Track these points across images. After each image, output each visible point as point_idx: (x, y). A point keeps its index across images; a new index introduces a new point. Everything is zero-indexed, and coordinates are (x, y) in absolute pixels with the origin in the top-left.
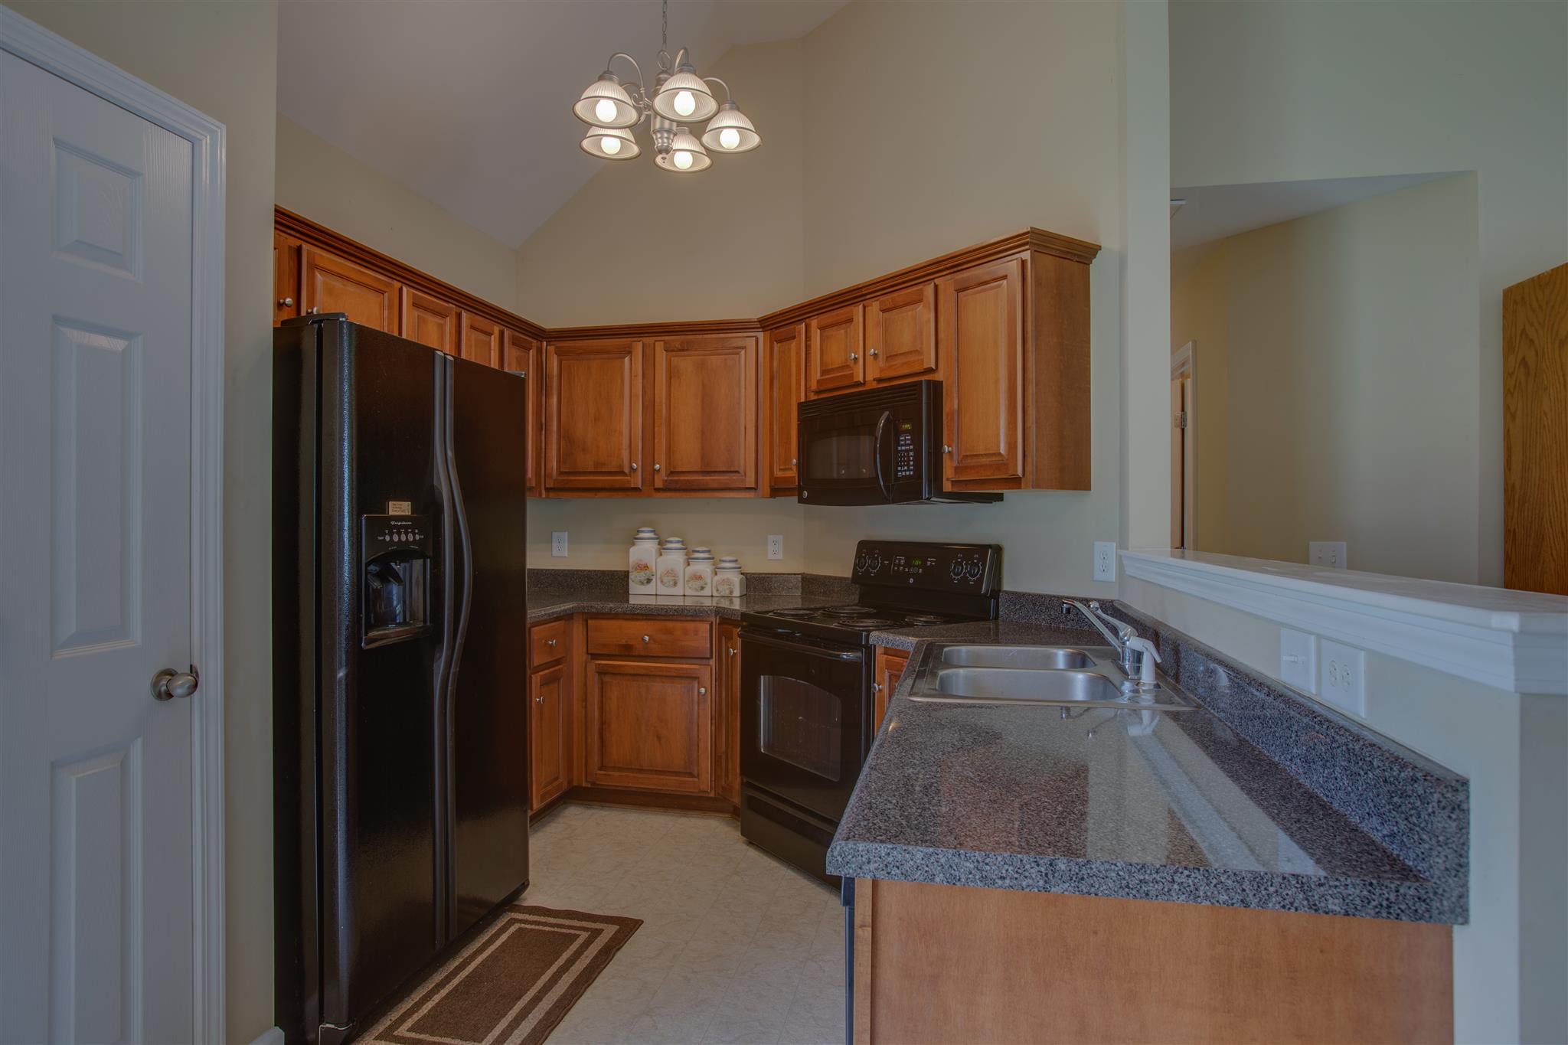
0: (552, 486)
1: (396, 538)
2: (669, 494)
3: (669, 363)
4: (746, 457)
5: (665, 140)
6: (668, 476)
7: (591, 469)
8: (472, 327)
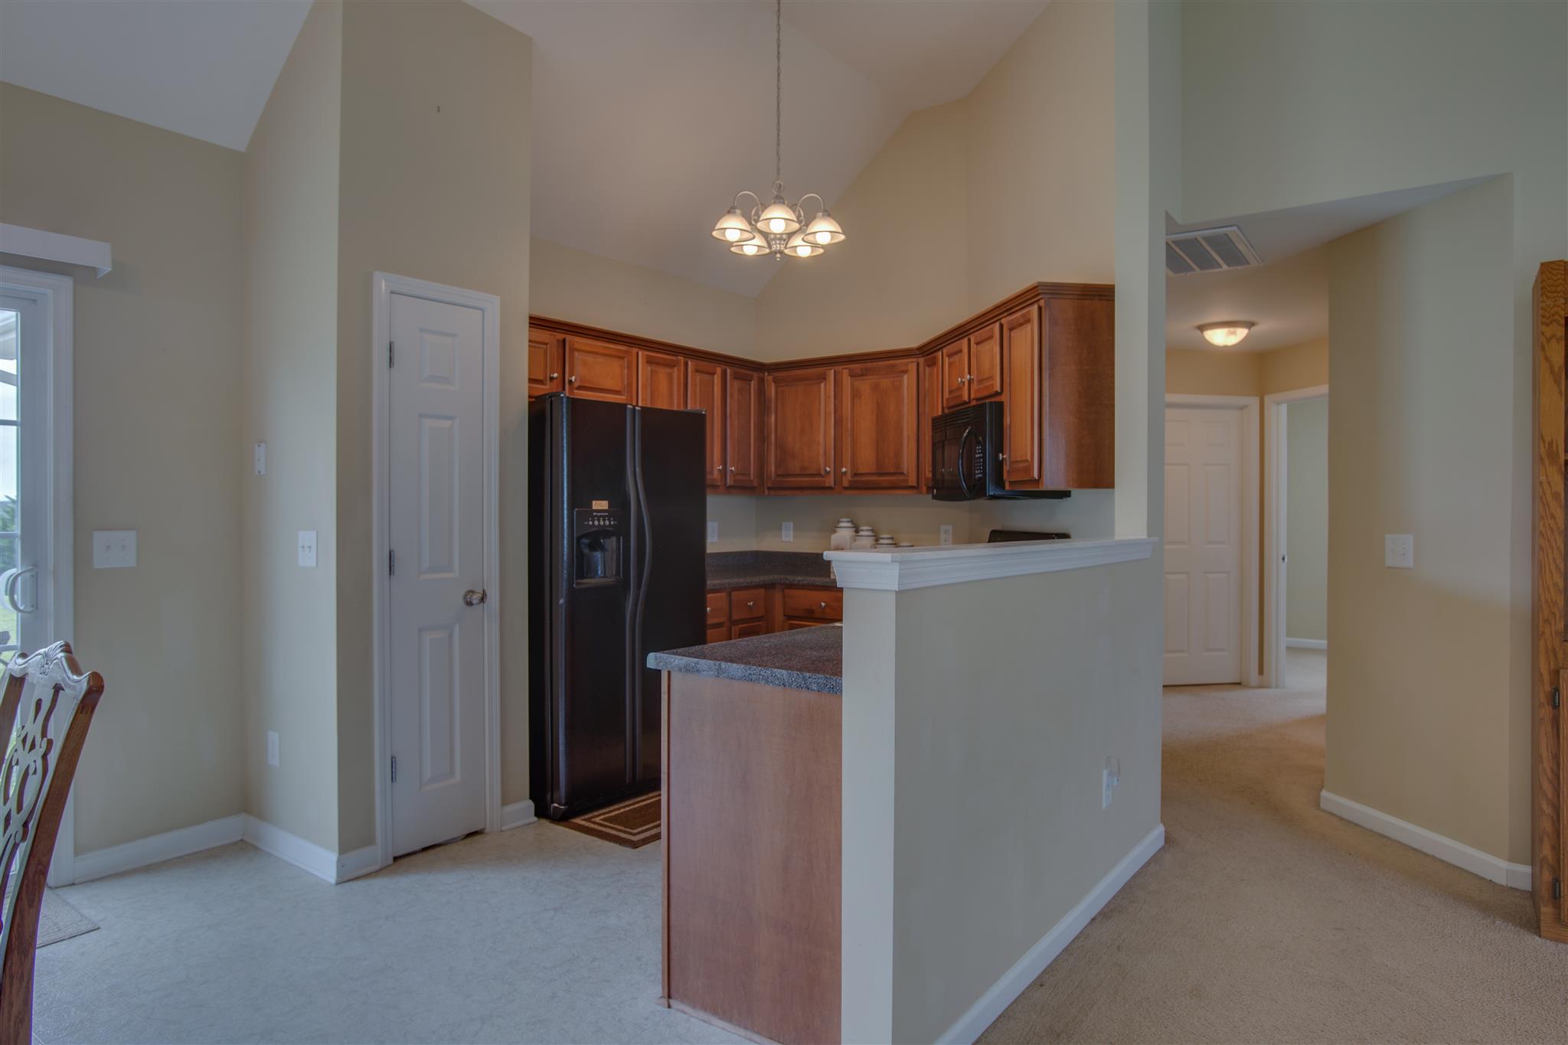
0: (771, 486)
1: (596, 523)
2: (856, 492)
3: (852, 386)
4: (908, 463)
5: (778, 246)
6: (853, 477)
7: (798, 472)
8: (697, 371)
